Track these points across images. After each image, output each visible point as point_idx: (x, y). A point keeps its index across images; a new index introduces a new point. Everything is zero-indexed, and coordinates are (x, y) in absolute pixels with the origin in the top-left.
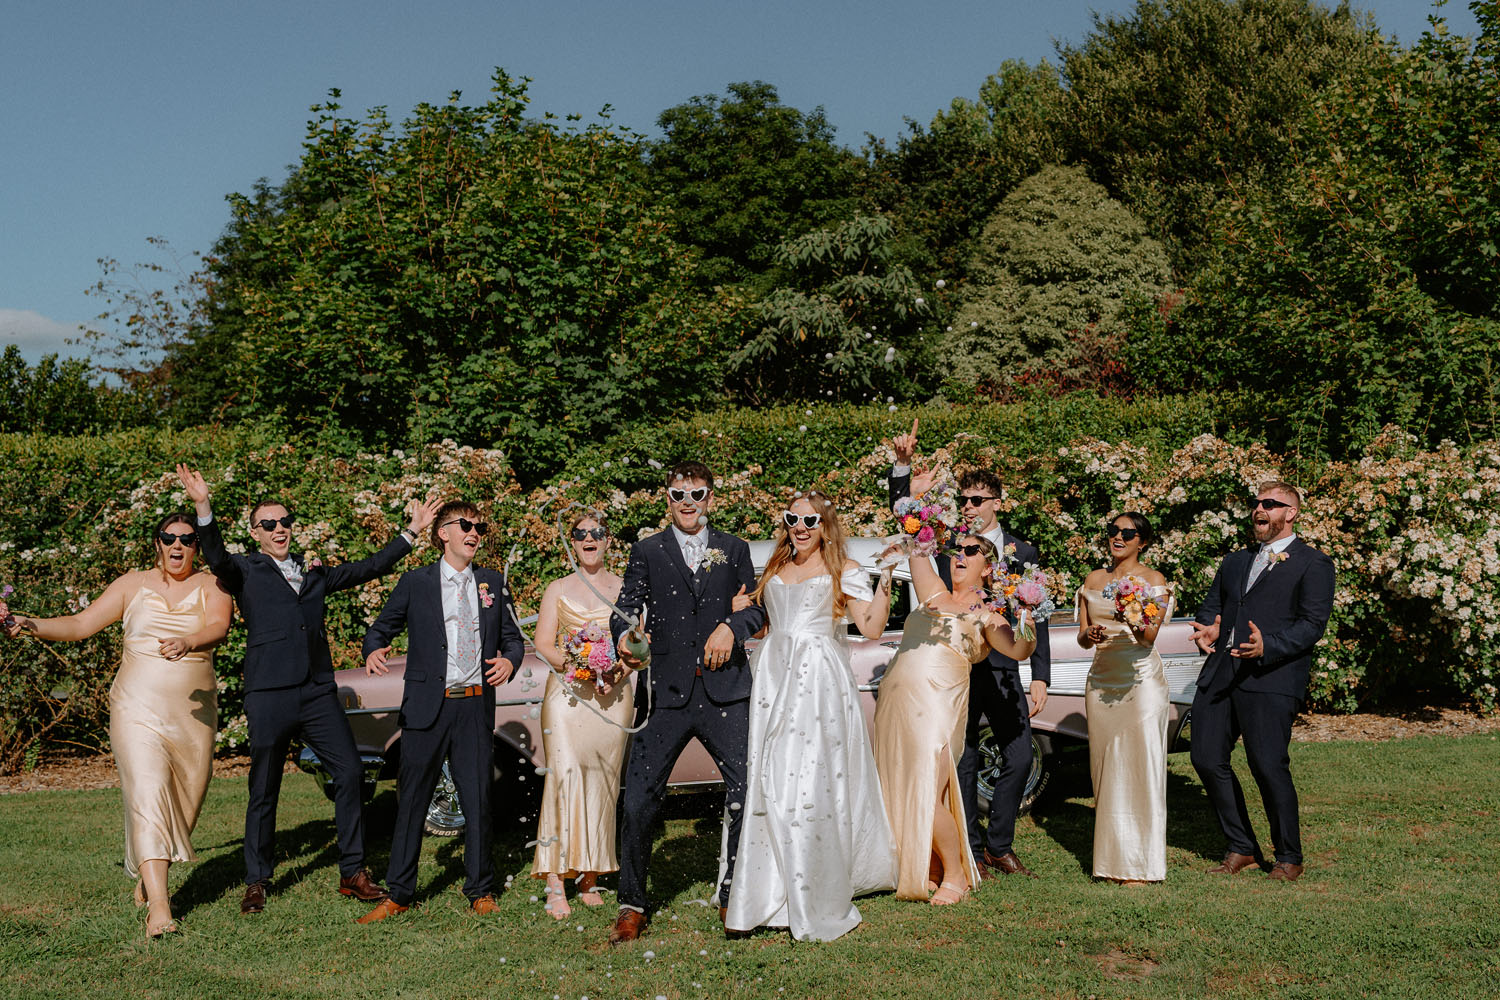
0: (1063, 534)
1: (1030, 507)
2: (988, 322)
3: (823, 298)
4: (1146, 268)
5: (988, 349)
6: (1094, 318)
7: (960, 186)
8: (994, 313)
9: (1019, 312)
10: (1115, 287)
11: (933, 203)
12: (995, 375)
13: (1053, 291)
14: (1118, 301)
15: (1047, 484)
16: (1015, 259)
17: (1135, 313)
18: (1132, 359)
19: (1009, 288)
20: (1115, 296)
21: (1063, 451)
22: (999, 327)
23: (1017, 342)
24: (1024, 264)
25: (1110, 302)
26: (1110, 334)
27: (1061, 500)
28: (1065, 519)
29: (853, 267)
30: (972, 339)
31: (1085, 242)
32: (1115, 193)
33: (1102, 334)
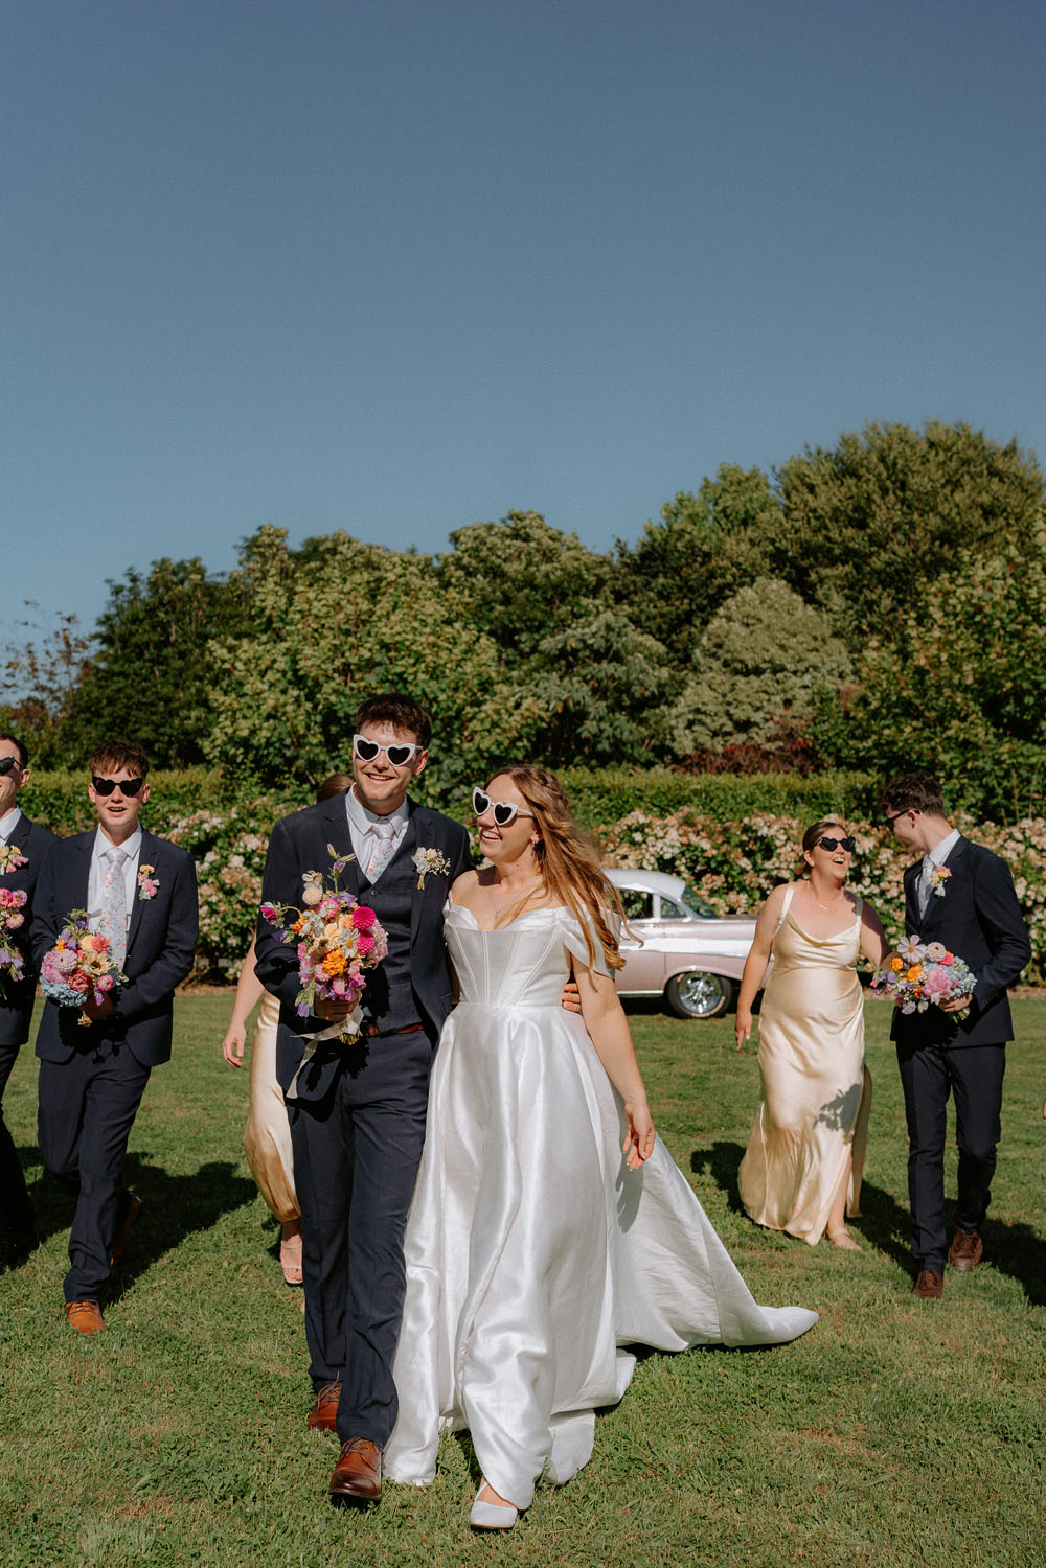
0: (743, 871)
1: (724, 855)
2: (704, 704)
3: (575, 680)
4: (832, 665)
5: (704, 724)
6: (788, 703)
7: (687, 582)
8: (708, 695)
9: (730, 698)
10: (807, 679)
11: (663, 595)
12: (708, 745)
13: (755, 681)
14: (809, 691)
15: (735, 841)
16: (729, 656)
17: (822, 700)
18: (816, 738)
19: (722, 679)
20: (806, 687)
21: (746, 820)
22: (711, 708)
23: (725, 720)
24: (734, 660)
25: (803, 692)
26: (801, 718)
27: (743, 851)
28: (745, 863)
29: (598, 656)
30: (691, 717)
31: (784, 641)
32: (810, 600)
33: (794, 717)
